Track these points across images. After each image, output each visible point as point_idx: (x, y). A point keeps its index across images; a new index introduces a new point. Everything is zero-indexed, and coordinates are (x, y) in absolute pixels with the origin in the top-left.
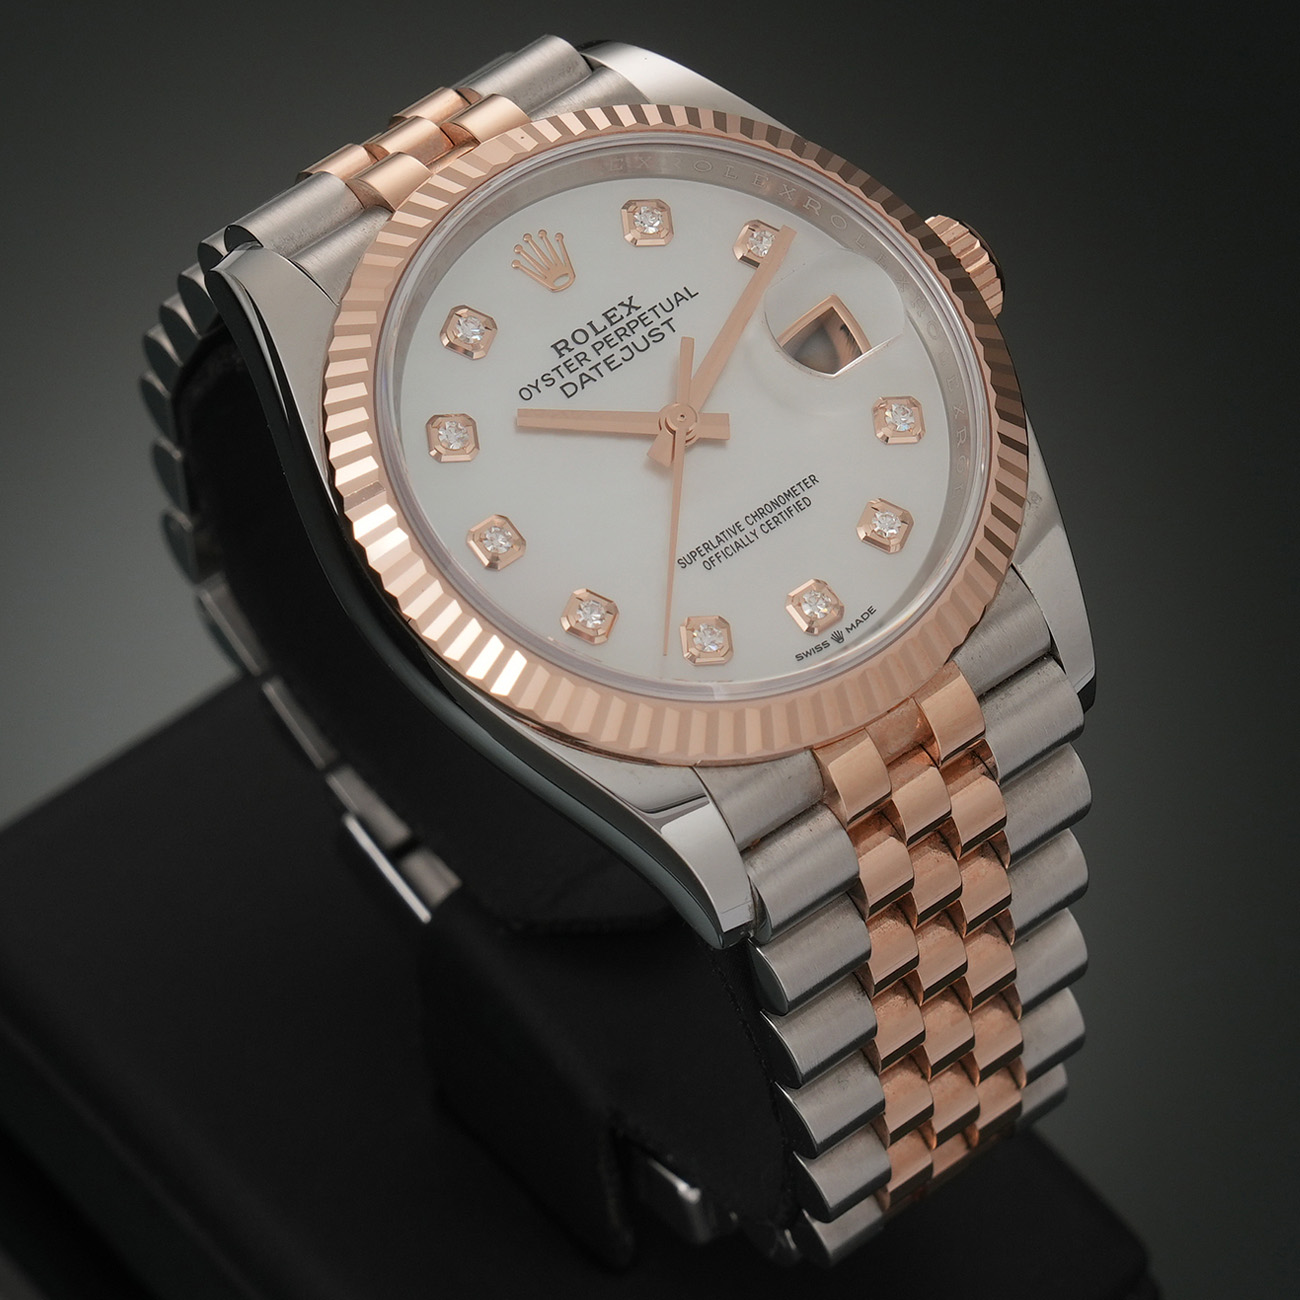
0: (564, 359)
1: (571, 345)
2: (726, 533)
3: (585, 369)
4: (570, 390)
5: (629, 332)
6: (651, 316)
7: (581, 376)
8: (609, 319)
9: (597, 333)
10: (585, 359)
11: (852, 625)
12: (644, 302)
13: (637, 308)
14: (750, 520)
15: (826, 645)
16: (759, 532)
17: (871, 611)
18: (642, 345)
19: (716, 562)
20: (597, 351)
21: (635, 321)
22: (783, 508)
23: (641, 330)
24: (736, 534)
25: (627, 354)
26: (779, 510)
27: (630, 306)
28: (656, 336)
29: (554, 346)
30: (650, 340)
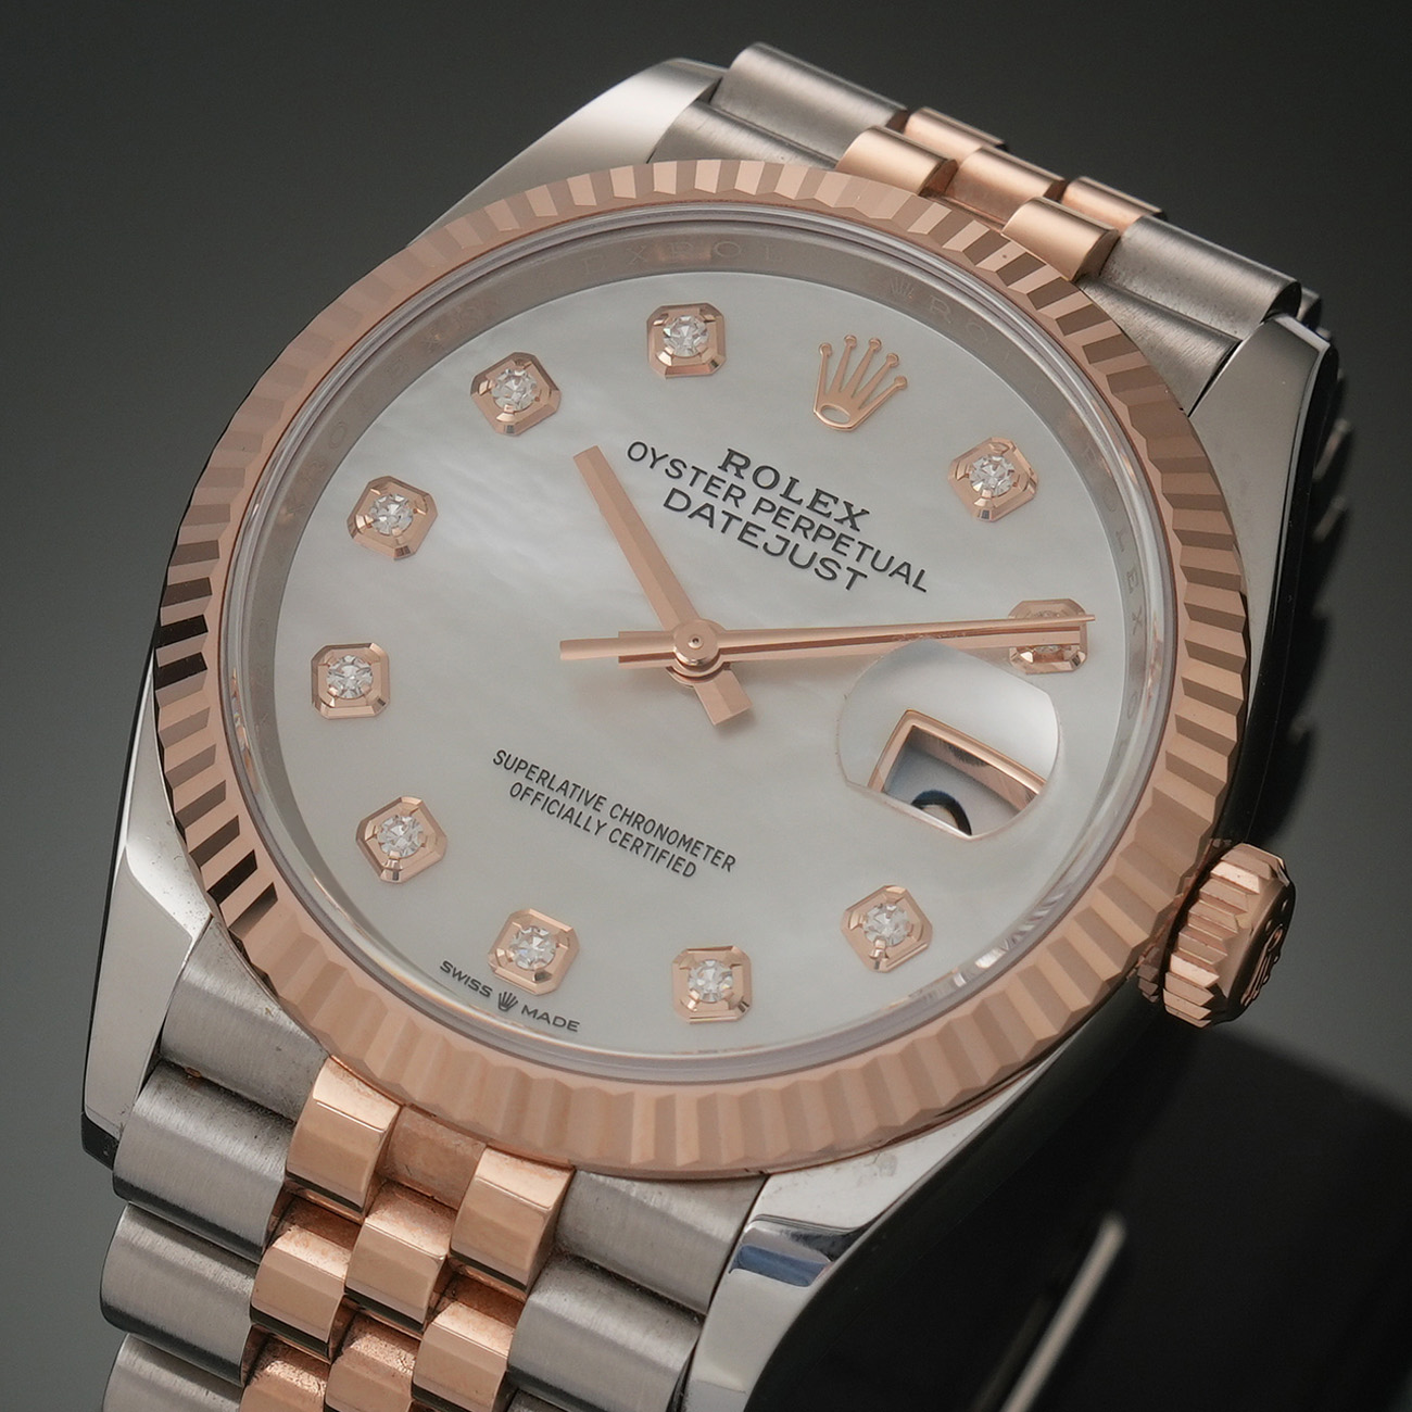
0: (720, 474)
1: (748, 473)
2: (578, 791)
3: (719, 505)
4: (679, 502)
5: (811, 534)
6: (855, 549)
7: (707, 505)
8: (816, 500)
9: (786, 495)
10: (736, 499)
11: (536, 1011)
12: (868, 530)
13: (854, 527)
14: (618, 813)
15: (487, 992)
16: (606, 832)
17: (572, 1026)
18: (802, 557)
19: (528, 800)
20: (758, 507)
21: (833, 532)
22: (663, 845)
23: (824, 548)
24: (586, 803)
25: (776, 546)
26: (656, 842)
27: (851, 517)
28: (827, 569)
29: (732, 453)
30: (817, 564)
